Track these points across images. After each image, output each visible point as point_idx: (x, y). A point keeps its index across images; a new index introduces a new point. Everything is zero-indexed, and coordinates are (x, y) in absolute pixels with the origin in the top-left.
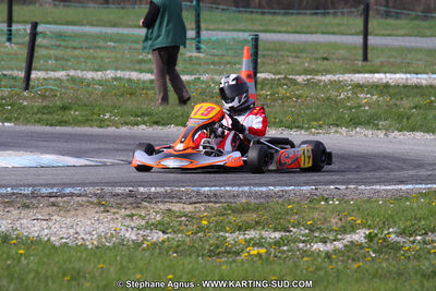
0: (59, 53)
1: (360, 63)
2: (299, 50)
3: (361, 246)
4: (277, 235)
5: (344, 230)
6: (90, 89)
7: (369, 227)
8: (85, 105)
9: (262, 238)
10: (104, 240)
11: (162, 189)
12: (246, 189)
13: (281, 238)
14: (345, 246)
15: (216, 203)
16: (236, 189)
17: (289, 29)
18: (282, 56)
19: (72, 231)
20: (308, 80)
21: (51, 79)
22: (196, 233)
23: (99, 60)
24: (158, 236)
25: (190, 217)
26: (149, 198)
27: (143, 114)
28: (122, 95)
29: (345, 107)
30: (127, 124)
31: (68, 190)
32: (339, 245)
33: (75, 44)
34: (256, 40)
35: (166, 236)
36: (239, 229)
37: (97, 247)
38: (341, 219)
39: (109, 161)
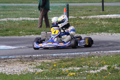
0: (4, 12)
1: (102, 12)
2: (81, 8)
3: (106, 71)
4: (79, 68)
5: (100, 66)
6: (15, 24)
7: (108, 65)
8: (14, 29)
9: (74, 69)
10: (23, 72)
11: (40, 55)
12: (68, 54)
13: (80, 69)
14: (101, 71)
15: (58, 59)
16: (64, 54)
17: (78, 2)
18: (76, 10)
19: (12, 70)
20: (85, 18)
21: (2, 21)
22: (52, 69)
23: (17, 14)
24: (40, 70)
25: (50, 64)
26: (37, 58)
27: (33, 31)
28: (25, 25)
29: (98, 26)
30: (27, 35)
31: (10, 57)
32: (99, 71)
33: (9, 10)
34: (68, 6)
35: (43, 70)
36: (66, 67)
37: (21, 75)
38: (99, 62)
39: (22, 47)
